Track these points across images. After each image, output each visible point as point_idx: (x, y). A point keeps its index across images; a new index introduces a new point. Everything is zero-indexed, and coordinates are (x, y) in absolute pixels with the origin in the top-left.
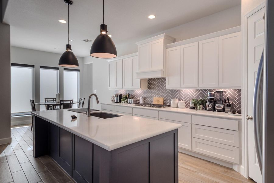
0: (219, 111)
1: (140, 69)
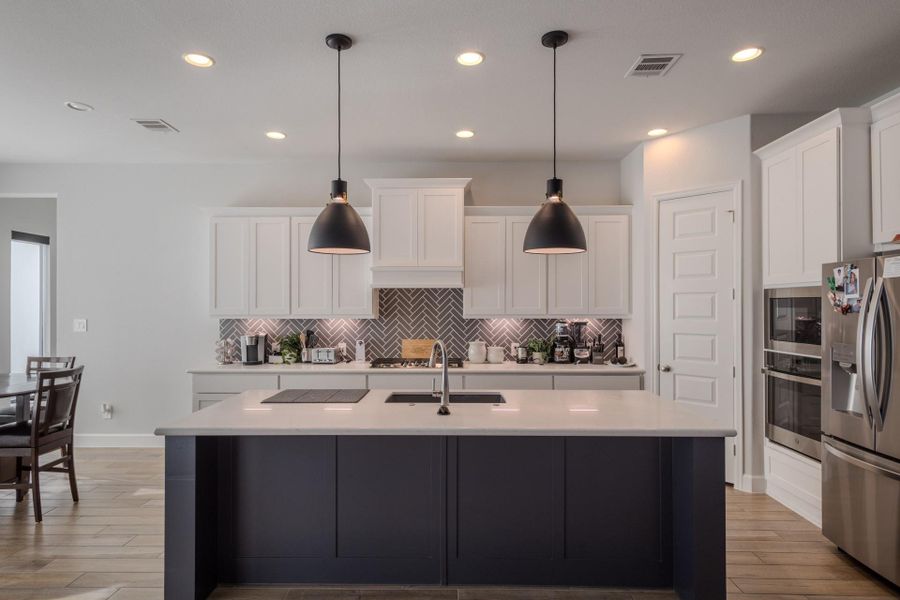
0: (584, 361)
1: (380, 258)
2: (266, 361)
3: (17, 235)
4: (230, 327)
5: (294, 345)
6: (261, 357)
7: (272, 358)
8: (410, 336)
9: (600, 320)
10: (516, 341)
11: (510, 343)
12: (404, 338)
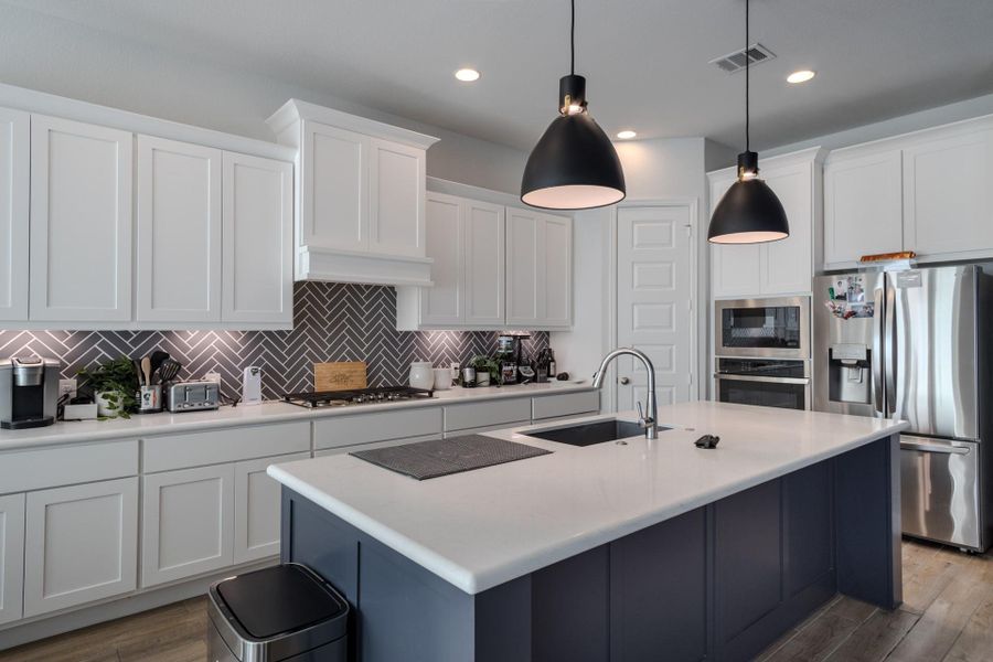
0: (532, 380)
2: (60, 416)
8: (324, 358)
10: (456, 361)
11: (449, 362)
12: (317, 361)
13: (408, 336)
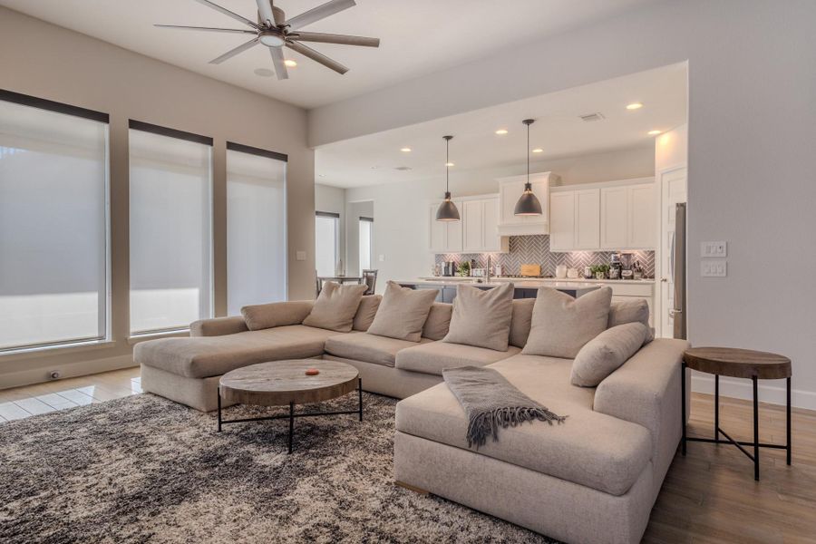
0: (626, 278)
2: (453, 275)
3: (361, 218)
4: (439, 257)
5: (466, 267)
6: (451, 273)
7: (456, 274)
8: (525, 263)
9: (646, 252)
10: (587, 266)
12: (522, 264)
13: (561, 255)
